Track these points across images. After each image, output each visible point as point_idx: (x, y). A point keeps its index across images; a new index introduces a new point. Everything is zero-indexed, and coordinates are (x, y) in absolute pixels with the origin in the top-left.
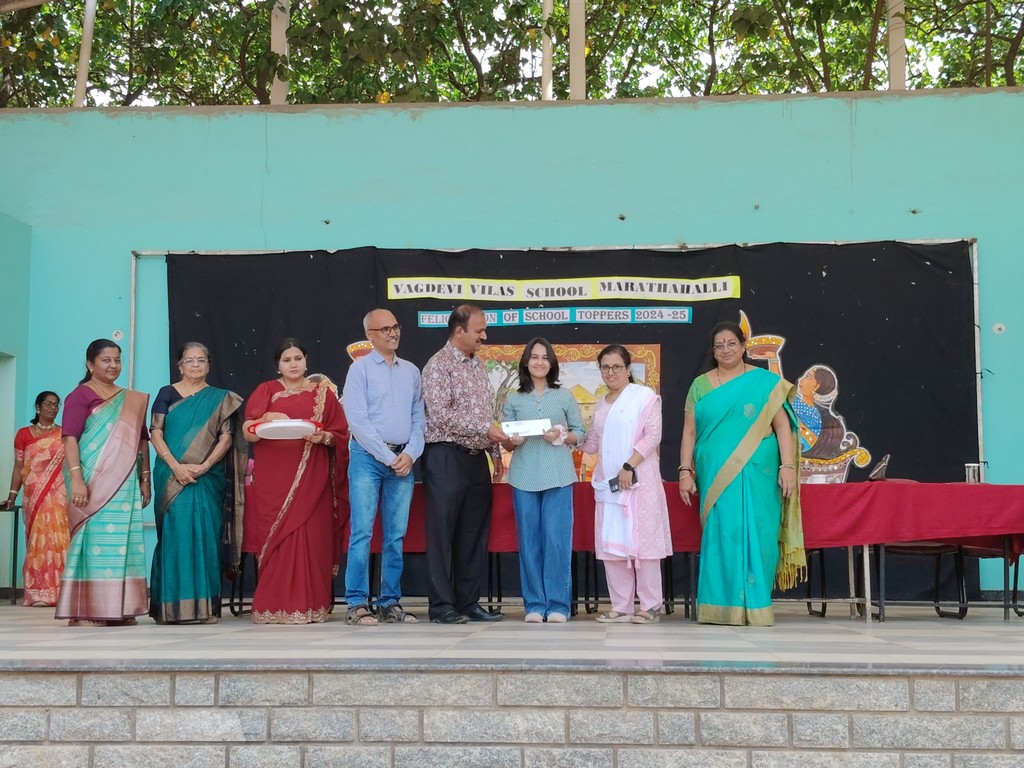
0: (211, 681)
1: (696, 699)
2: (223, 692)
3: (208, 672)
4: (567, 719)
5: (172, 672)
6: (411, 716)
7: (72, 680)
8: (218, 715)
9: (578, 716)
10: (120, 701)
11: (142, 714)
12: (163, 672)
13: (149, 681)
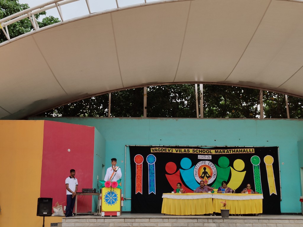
0: (212, 220)
1: (266, 222)
2: (214, 221)
3: (212, 219)
4: (252, 225)
5: (208, 219)
6: (235, 224)
7: (197, 219)
8: (213, 224)
9: (253, 224)
10: (202, 222)
11: (205, 224)
12: (207, 219)
13: (205, 220)
